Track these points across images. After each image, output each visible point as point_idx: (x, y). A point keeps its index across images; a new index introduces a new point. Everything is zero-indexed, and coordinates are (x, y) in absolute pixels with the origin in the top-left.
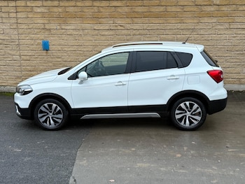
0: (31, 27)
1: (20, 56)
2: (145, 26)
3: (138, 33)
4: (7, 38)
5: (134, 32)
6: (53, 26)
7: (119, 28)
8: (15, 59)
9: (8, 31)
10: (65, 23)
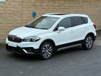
0: (28, 4)
1: (22, 20)
3: (67, 8)
4: (16, 10)
6: (38, 4)
7: (61, 5)
8: (19, 22)
9: (17, 6)
10: (43, 2)
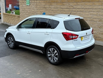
0: (40, 6)
2: (83, 7)
3: (79, 10)
4: (34, 11)
5: (78, 9)
7: (71, 7)
9: (34, 8)
10: (51, 5)
